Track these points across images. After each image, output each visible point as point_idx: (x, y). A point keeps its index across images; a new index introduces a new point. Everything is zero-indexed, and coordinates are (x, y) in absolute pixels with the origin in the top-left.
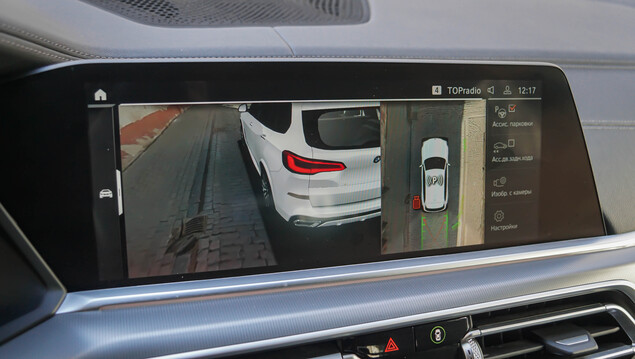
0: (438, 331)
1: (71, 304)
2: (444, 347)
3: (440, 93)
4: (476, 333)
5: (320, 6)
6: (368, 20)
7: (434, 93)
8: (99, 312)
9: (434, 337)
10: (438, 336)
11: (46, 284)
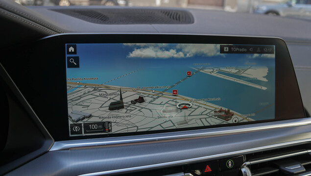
0: (230, 162)
1: (56, 147)
2: (233, 170)
3: (228, 50)
4: (248, 163)
5: (172, 17)
6: (193, 22)
7: (225, 50)
8: (69, 151)
9: (228, 165)
10: (230, 164)
11: (46, 137)
